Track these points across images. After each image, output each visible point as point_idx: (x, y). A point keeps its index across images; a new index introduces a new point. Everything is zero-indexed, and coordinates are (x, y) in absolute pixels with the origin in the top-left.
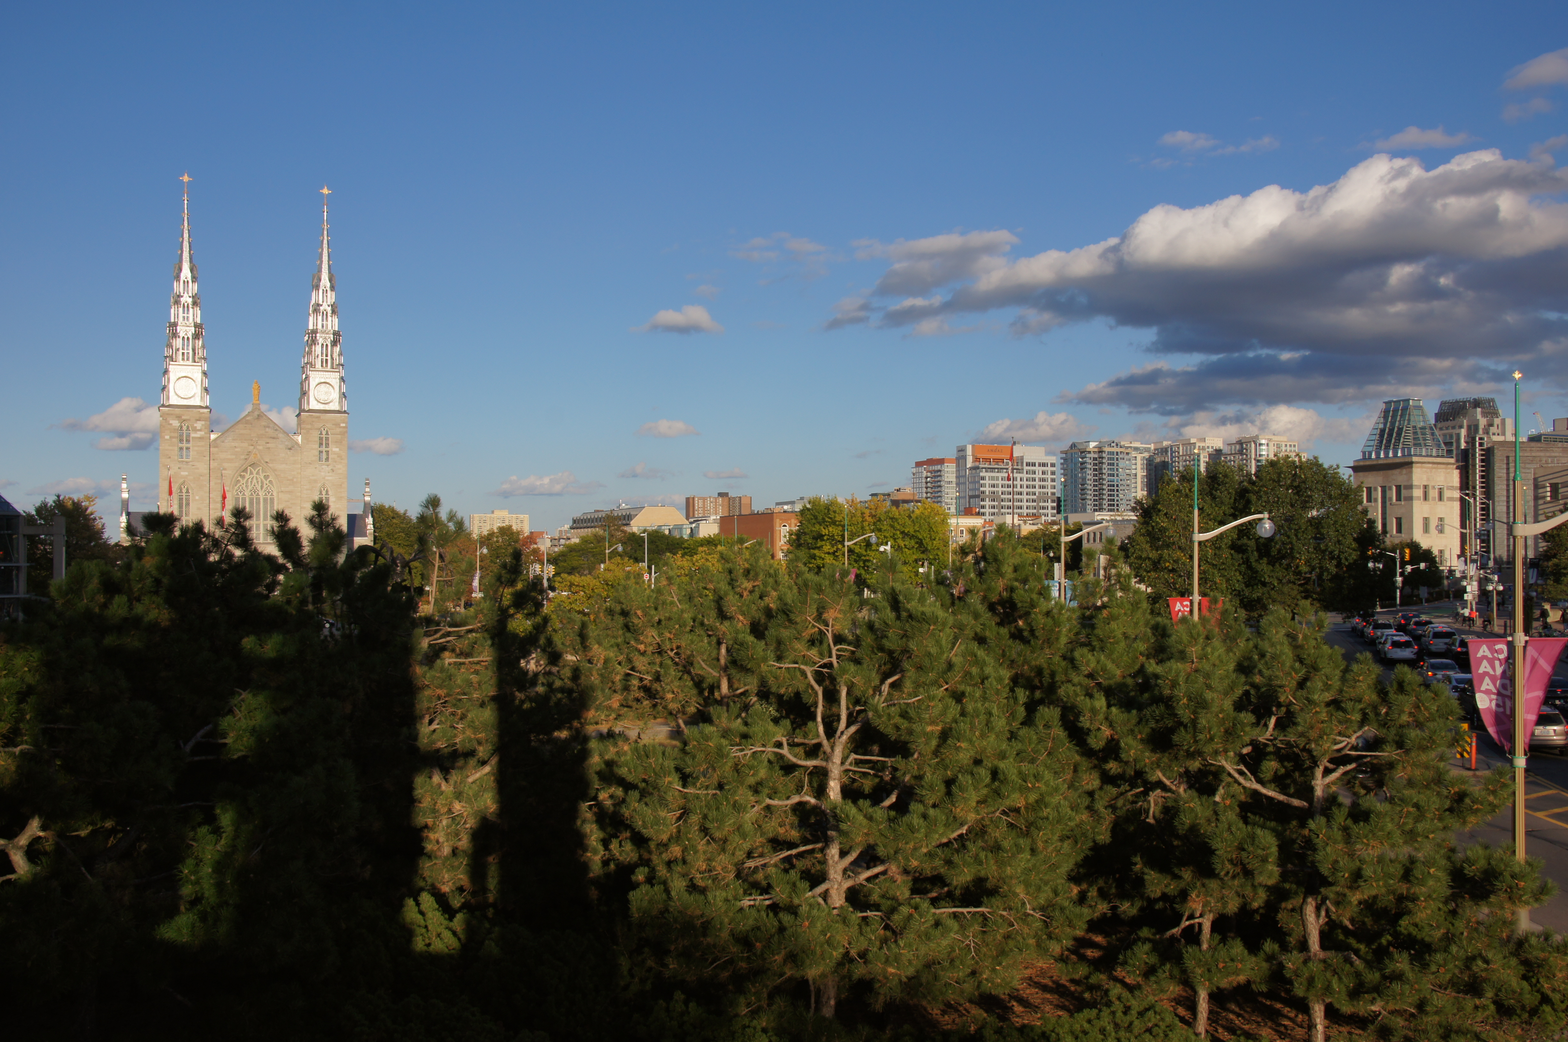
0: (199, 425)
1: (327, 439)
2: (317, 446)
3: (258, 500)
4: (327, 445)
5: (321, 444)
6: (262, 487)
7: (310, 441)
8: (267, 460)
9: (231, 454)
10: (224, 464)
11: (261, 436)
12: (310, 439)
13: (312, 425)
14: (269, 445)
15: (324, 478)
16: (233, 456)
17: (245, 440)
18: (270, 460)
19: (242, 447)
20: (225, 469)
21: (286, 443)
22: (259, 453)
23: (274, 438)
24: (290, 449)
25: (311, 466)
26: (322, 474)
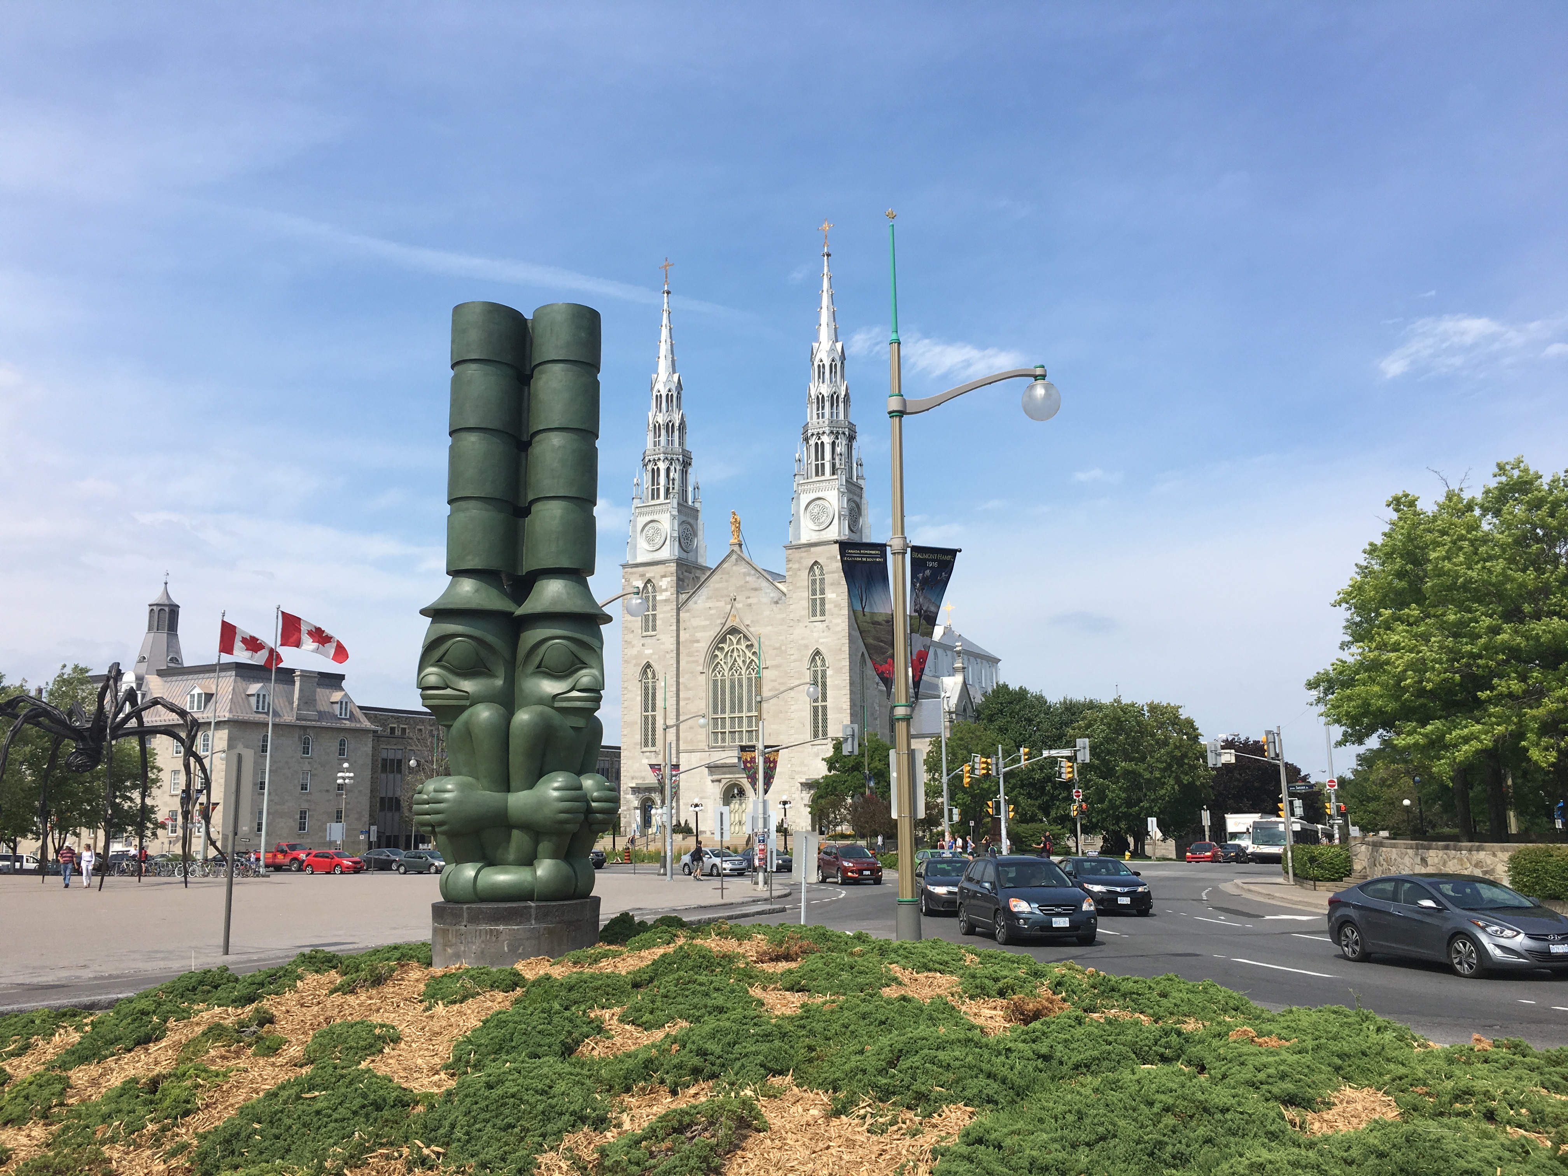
0: (664, 583)
1: (822, 581)
2: (806, 594)
4: (822, 590)
5: (814, 591)
7: (798, 588)
8: (748, 622)
9: (705, 620)
10: (696, 634)
11: (740, 589)
12: (798, 585)
13: (799, 562)
14: (750, 601)
15: (817, 641)
16: (708, 622)
17: (722, 597)
18: (752, 621)
19: (718, 607)
20: (698, 641)
21: (772, 595)
22: (738, 613)
23: (756, 589)
24: (777, 603)
25: (800, 624)
26: (815, 634)
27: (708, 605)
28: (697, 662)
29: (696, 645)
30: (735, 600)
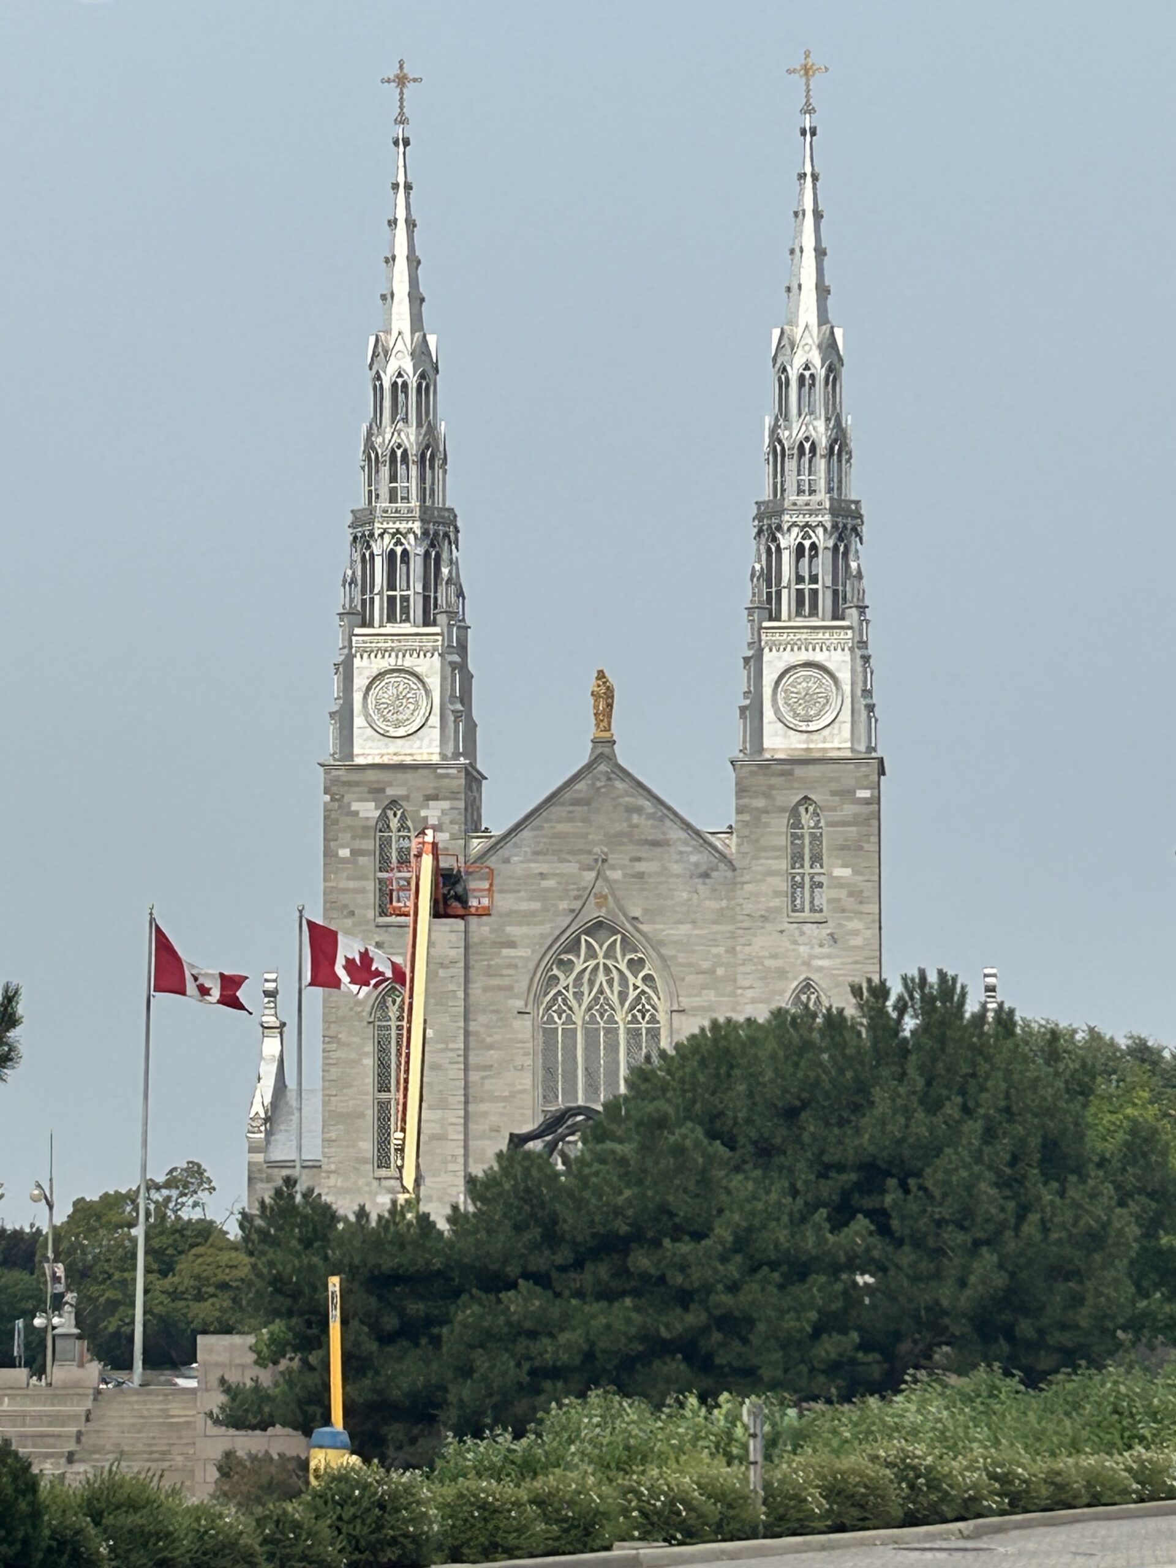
0: (433, 813)
1: (816, 839)
2: (783, 864)
3: (612, 1032)
4: (817, 859)
5: (797, 858)
6: (623, 996)
7: (765, 849)
8: (637, 913)
9: (531, 899)
10: (508, 929)
11: (615, 840)
12: (763, 842)
13: (768, 796)
14: (640, 867)
15: (806, 964)
16: (536, 906)
17: (572, 852)
18: (646, 911)
19: (561, 875)
20: (512, 945)
21: (694, 858)
22: (612, 890)
23: (655, 844)
24: (706, 875)
25: (769, 926)
26: (803, 950)
27: (537, 867)
28: (510, 988)
29: (505, 952)
30: (604, 861)
